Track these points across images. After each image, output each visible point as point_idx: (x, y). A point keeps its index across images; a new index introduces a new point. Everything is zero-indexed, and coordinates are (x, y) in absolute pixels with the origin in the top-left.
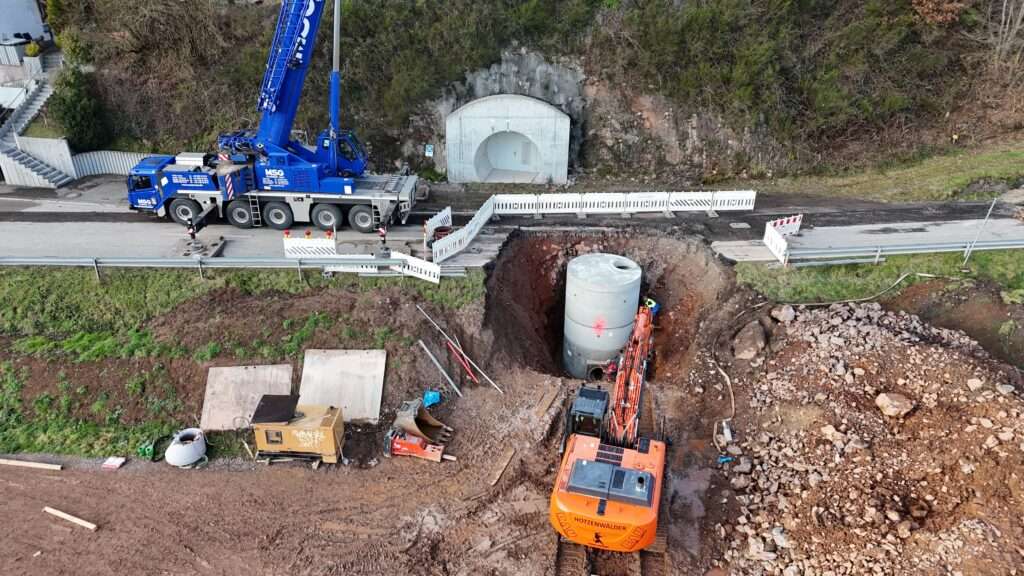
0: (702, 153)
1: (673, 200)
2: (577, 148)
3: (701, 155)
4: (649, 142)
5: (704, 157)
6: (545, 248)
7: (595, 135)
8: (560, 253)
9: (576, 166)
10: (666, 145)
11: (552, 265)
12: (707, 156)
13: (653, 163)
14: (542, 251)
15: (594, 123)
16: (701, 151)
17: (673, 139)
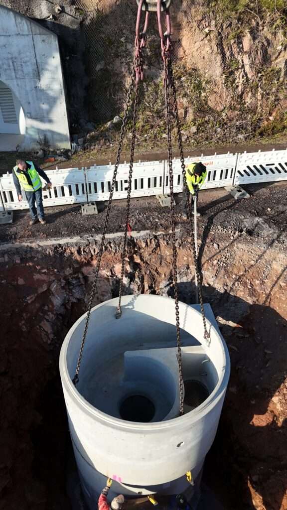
0: (256, 92)
1: (242, 168)
2: (80, 92)
3: (254, 95)
4: (183, 79)
5: (259, 98)
6: (21, 281)
7: (105, 70)
8: (54, 287)
9: (81, 121)
10: (208, 82)
11: (41, 309)
12: (262, 95)
13: (191, 111)
14: (17, 288)
15: (102, 50)
16: (254, 90)
17: (216, 71)
